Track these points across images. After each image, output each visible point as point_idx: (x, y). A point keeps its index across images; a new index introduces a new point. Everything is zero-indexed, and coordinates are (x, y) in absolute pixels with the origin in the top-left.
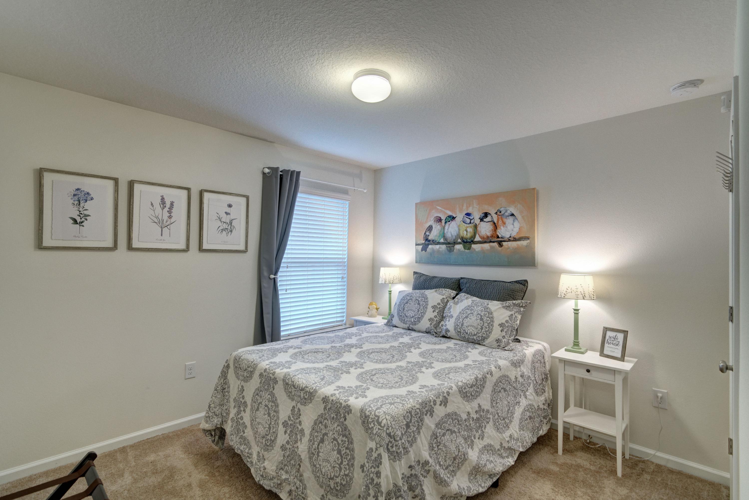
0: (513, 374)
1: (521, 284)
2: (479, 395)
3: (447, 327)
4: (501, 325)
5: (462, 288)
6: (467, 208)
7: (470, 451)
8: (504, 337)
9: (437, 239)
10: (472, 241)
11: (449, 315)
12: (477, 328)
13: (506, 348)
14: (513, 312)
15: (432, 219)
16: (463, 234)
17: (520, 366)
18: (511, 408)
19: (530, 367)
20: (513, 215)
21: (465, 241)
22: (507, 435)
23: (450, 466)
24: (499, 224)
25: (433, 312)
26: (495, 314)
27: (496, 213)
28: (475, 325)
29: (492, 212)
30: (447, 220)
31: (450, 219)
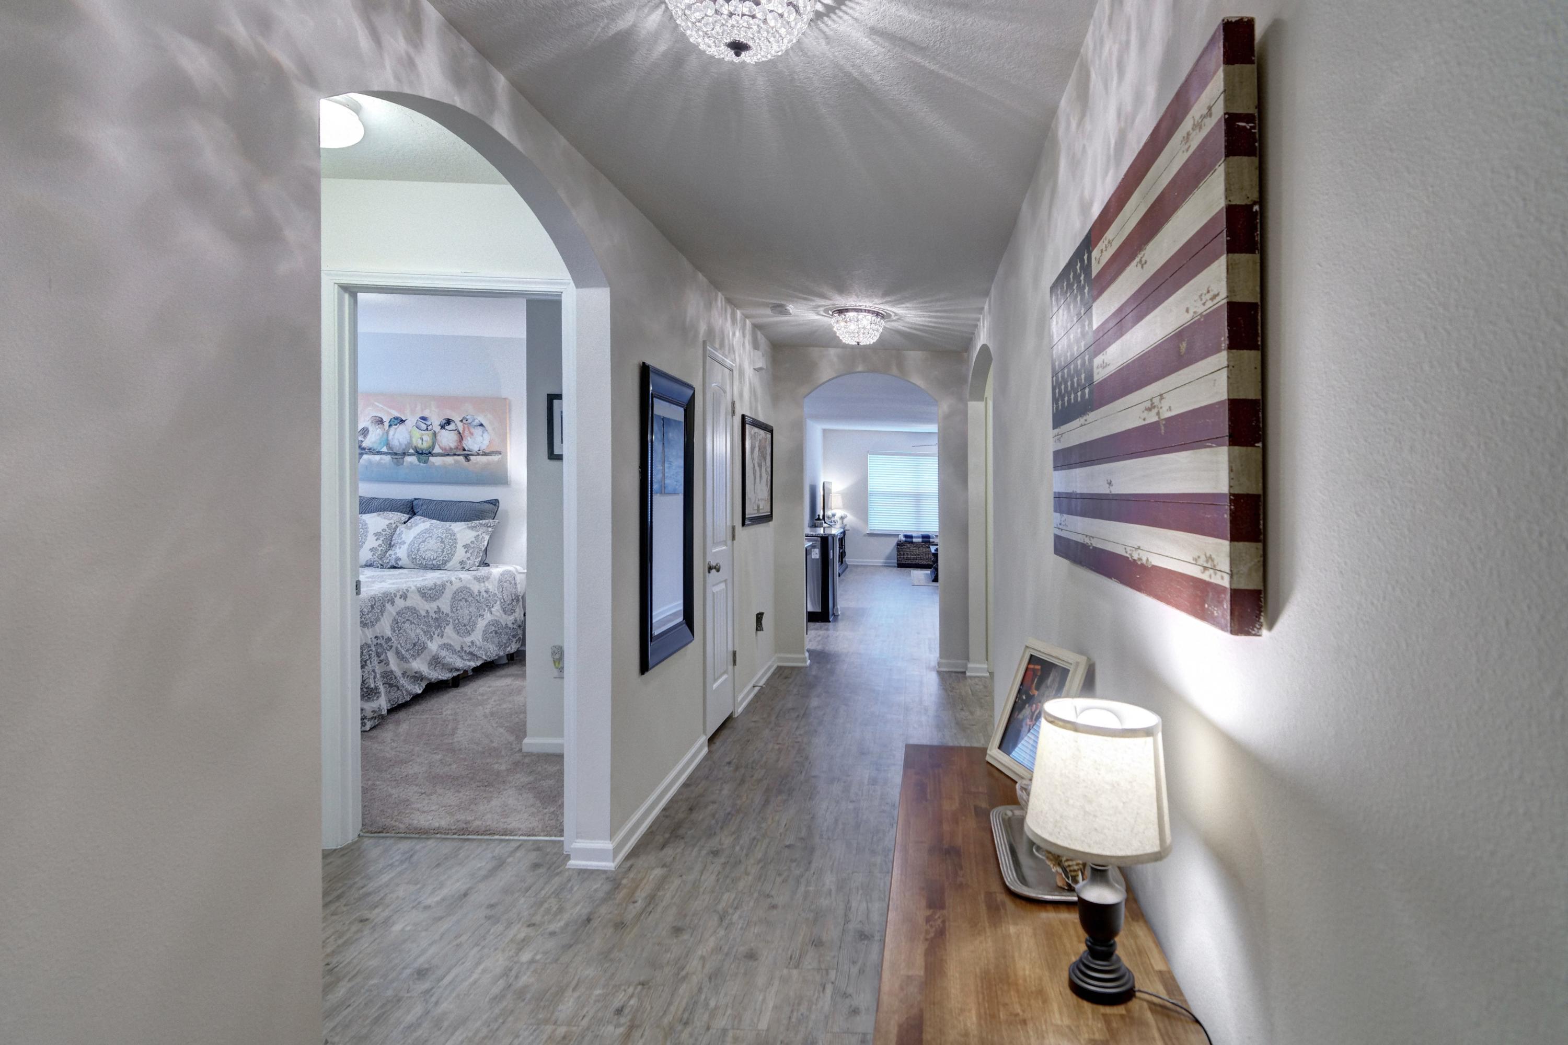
0: (476, 587)
1: (492, 503)
2: (438, 599)
3: (398, 555)
4: (465, 546)
5: (416, 511)
7: (429, 643)
8: (469, 559)
9: (376, 447)
10: (430, 453)
11: (400, 541)
12: (437, 551)
13: (471, 569)
14: (479, 533)
16: (417, 442)
17: (484, 582)
18: (473, 618)
19: (497, 585)
20: (481, 425)
21: (420, 452)
22: (468, 640)
23: (410, 650)
24: (465, 434)
25: (377, 540)
26: (458, 536)
27: (462, 421)
28: (435, 548)
29: (456, 418)
30: (392, 423)
31: (396, 422)
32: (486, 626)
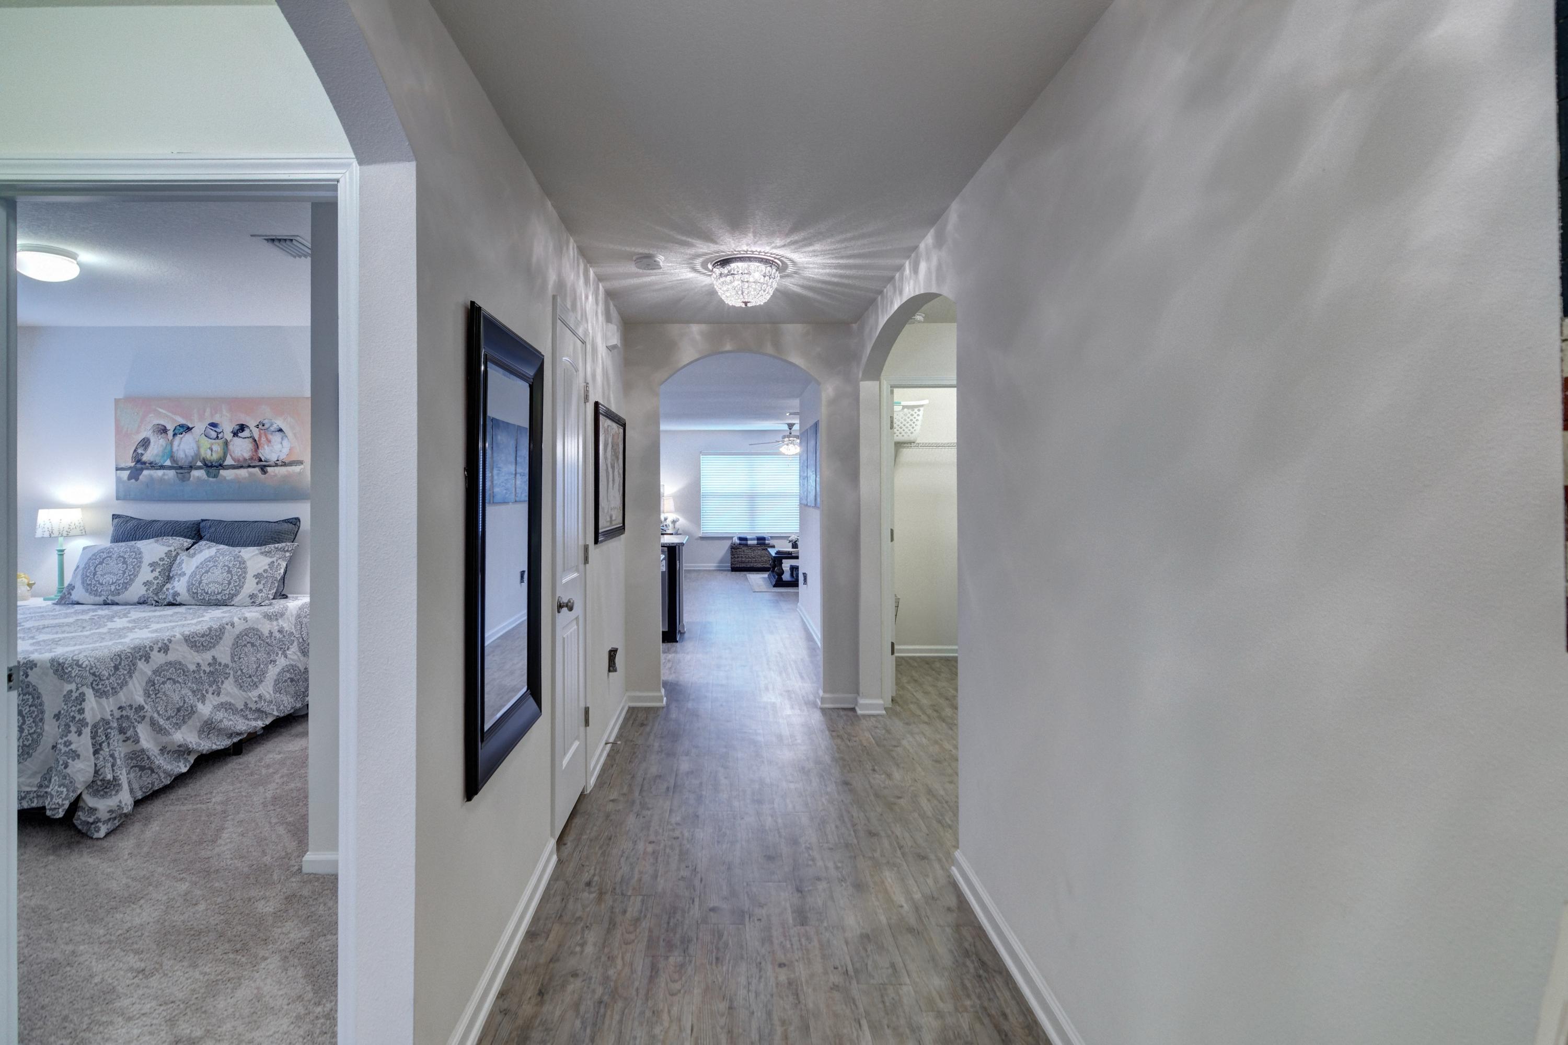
0: (266, 627)
1: (291, 523)
2: (214, 647)
3: (175, 590)
4: (258, 576)
5: (203, 535)
6: (212, 415)
7: (200, 706)
8: (261, 591)
9: (159, 461)
10: (221, 465)
11: (179, 572)
12: (222, 584)
13: (263, 604)
14: (274, 559)
15: (150, 426)
16: (206, 453)
17: (277, 619)
18: (262, 666)
19: (293, 621)
20: (280, 430)
21: (210, 464)
22: (254, 694)
23: (173, 717)
24: (262, 442)
25: (152, 571)
26: (249, 564)
27: (257, 426)
28: (220, 580)
29: (252, 424)
30: (176, 431)
31: (182, 430)
32: (279, 674)
